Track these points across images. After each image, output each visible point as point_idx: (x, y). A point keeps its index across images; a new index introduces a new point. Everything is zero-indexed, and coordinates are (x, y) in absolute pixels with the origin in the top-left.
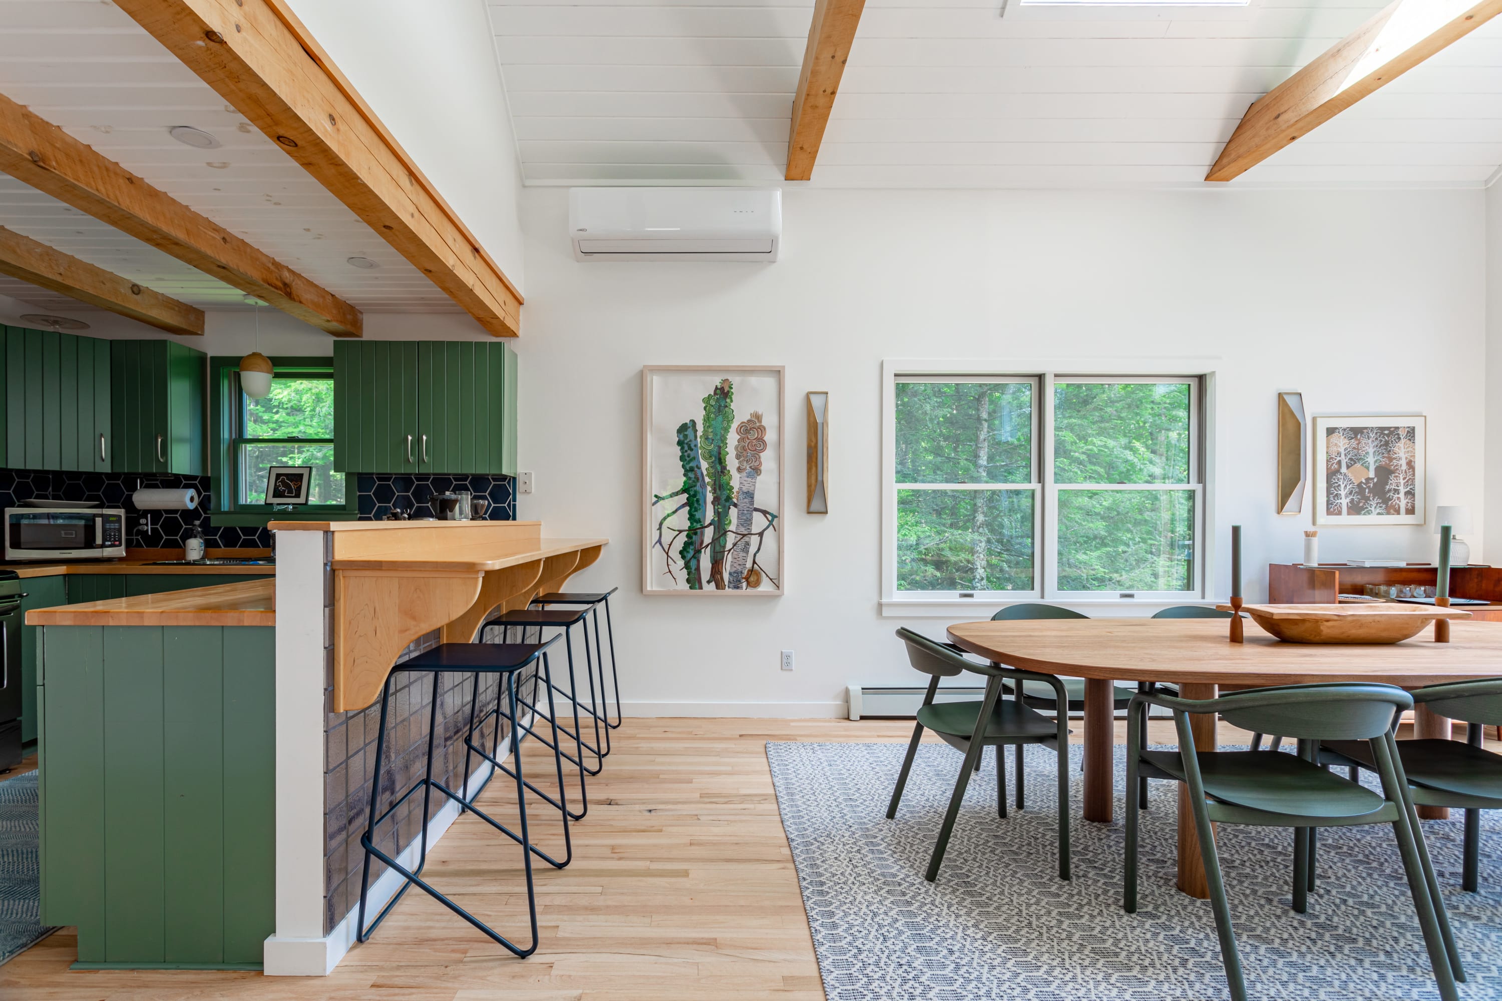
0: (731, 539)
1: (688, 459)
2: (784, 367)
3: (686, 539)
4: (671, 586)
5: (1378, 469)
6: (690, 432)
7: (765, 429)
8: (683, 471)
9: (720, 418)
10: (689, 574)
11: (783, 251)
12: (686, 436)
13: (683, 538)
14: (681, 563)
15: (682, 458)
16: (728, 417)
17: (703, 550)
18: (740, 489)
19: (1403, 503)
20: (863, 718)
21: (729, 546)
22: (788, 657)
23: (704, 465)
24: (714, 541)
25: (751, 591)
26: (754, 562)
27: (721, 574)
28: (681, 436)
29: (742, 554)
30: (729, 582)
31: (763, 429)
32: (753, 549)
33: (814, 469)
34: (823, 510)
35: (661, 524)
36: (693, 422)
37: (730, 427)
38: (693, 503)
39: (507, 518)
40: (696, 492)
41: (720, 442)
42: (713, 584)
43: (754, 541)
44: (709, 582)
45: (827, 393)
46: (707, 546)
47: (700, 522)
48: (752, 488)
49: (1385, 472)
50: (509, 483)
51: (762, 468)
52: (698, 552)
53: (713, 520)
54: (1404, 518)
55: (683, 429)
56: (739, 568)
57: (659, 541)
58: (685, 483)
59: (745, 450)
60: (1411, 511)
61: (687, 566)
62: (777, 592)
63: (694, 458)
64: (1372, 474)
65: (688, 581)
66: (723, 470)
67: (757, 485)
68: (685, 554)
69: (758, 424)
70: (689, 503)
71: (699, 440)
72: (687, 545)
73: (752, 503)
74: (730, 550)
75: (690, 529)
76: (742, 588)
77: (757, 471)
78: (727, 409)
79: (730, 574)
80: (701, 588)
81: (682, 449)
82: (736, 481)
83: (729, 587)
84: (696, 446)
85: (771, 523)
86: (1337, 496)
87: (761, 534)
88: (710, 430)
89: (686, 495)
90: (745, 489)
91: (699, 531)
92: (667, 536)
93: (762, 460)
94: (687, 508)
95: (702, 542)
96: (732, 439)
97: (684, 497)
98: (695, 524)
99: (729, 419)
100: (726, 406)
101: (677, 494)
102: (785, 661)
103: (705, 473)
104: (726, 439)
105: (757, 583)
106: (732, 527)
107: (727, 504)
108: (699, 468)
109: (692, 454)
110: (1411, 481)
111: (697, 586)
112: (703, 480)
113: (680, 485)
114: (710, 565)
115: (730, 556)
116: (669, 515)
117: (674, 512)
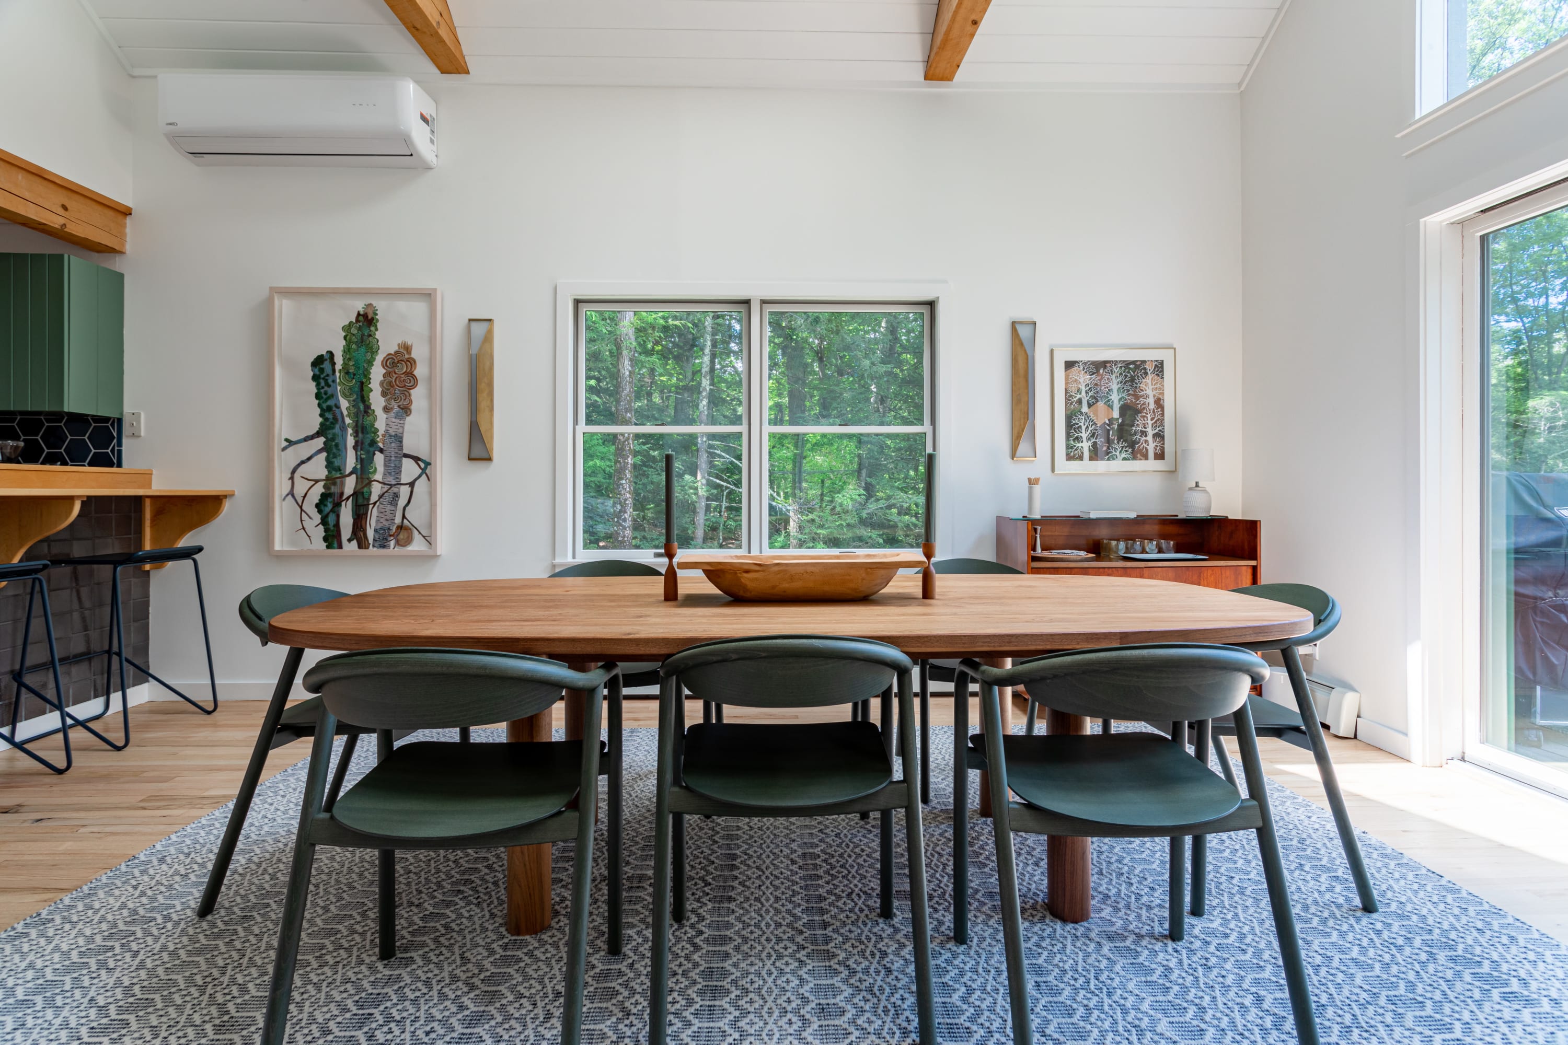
0: (376, 490)
1: (325, 397)
2: (435, 290)
3: (323, 491)
4: (306, 545)
5: (1124, 409)
6: (327, 366)
7: (415, 362)
8: (318, 411)
9: (363, 350)
10: (325, 531)
12: (322, 370)
13: (319, 489)
14: (317, 518)
15: (318, 396)
16: (371, 348)
17: (343, 503)
18: (387, 431)
19: (1151, 447)
21: (374, 498)
23: (344, 404)
24: (357, 492)
25: (400, 550)
26: (404, 517)
27: (365, 531)
28: (317, 370)
29: (389, 508)
30: (374, 540)
31: (412, 362)
32: (402, 502)
34: (488, 456)
35: (293, 472)
36: (331, 354)
37: (374, 359)
38: (332, 450)
39: (110, 464)
40: (334, 435)
41: (362, 377)
42: (355, 543)
43: (404, 491)
44: (350, 540)
45: (490, 321)
46: (348, 498)
47: (340, 470)
48: (400, 431)
49: (1130, 411)
50: (113, 425)
51: (413, 407)
52: (337, 505)
53: (355, 468)
54: (1152, 464)
55: (318, 362)
56: (386, 524)
57: (291, 493)
58: (321, 424)
59: (393, 387)
60: (1160, 456)
61: (324, 522)
62: (432, 552)
63: (332, 396)
64: (1116, 414)
65: (325, 539)
66: (367, 409)
67: (406, 427)
68: (322, 507)
69: (407, 356)
70: (326, 448)
71: (337, 374)
72: (324, 497)
73: (401, 447)
74: (375, 503)
75: (328, 479)
76: (389, 547)
77: (406, 410)
78: (370, 339)
79: (376, 531)
80: (340, 547)
81: (318, 385)
82: (381, 422)
83: (374, 546)
84: (334, 381)
85: (424, 471)
86: (1078, 439)
87: (412, 485)
88: (351, 363)
89: (322, 439)
90: (392, 432)
91: (338, 481)
92: (301, 487)
93: (413, 398)
94: (324, 454)
95: (342, 494)
96: (377, 373)
97: (320, 442)
98: (334, 472)
99: (372, 350)
100: (370, 336)
101: (312, 437)
103: (345, 413)
104: (370, 373)
105: (409, 541)
106: (378, 476)
107: (372, 449)
108: (338, 407)
109: (330, 391)
110: (1159, 422)
111: (336, 545)
112: (343, 421)
113: (316, 428)
114: (351, 521)
115: (375, 509)
116: (303, 462)
117: (309, 459)
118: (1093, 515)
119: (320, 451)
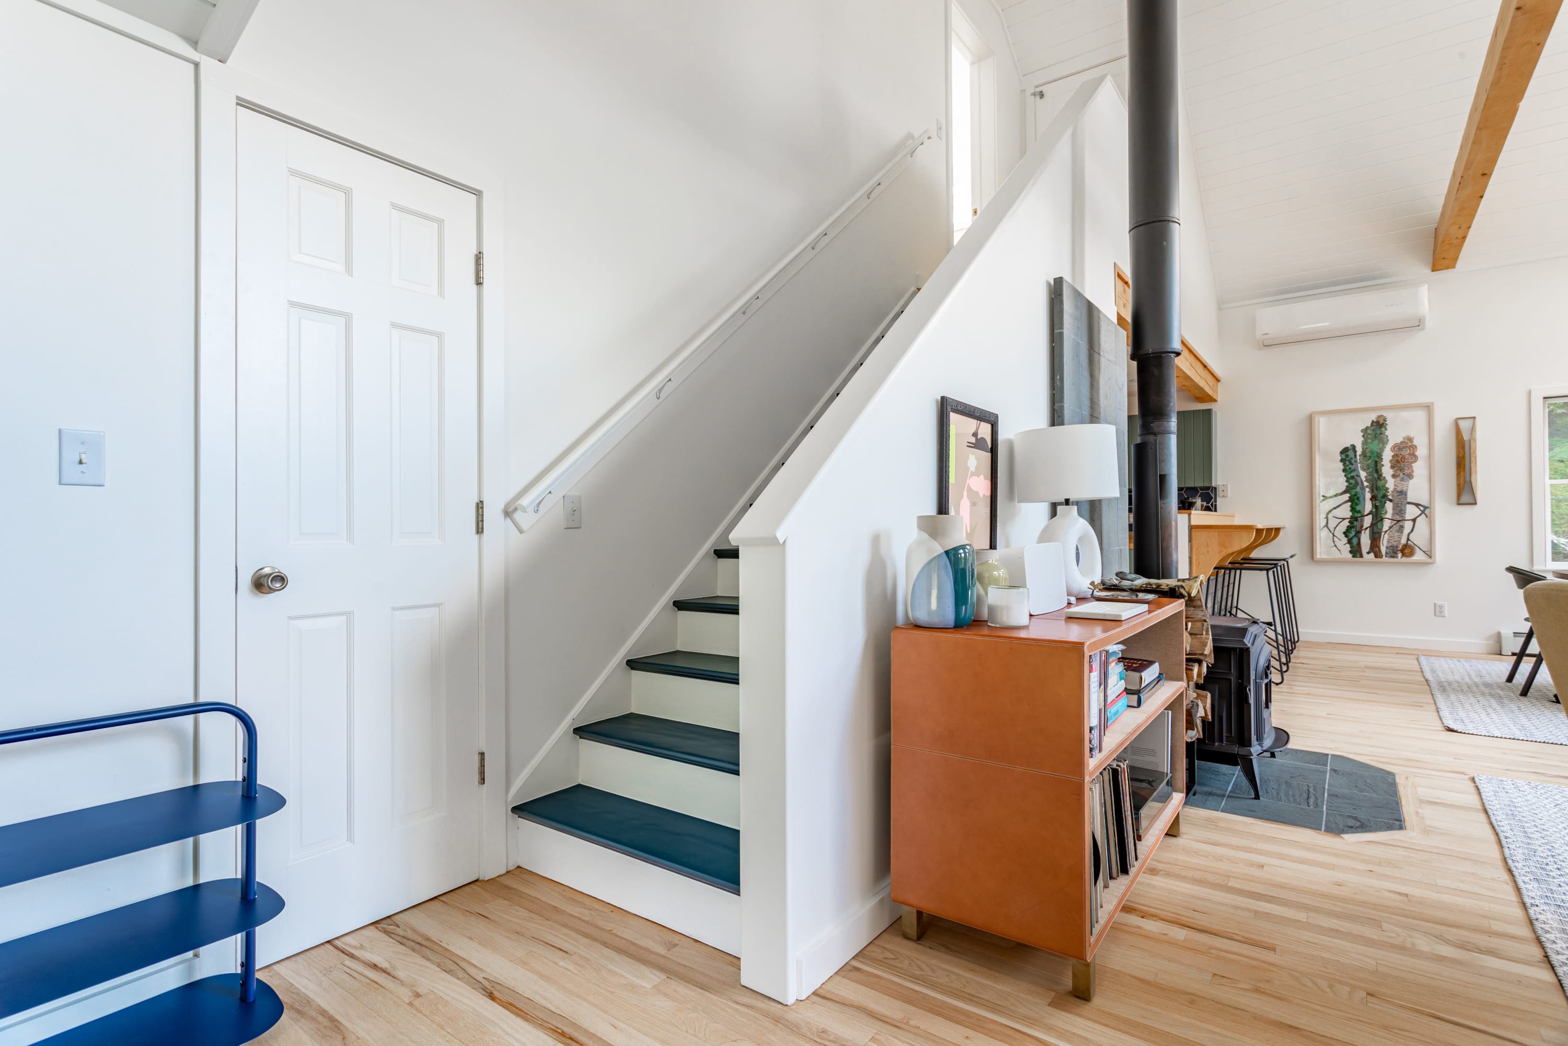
0: (1387, 524)
1: (1349, 471)
2: (1433, 403)
3: (1349, 524)
4: (1337, 555)
6: (1351, 453)
7: (1416, 447)
8: (1345, 479)
9: (1376, 442)
10: (1351, 547)
11: (1429, 324)
12: (1347, 456)
13: (1346, 523)
14: (1345, 540)
15: (1344, 471)
16: (1383, 441)
17: (1363, 532)
18: (1395, 489)
20: (1514, 654)
21: (1385, 528)
22: (1441, 607)
23: (1363, 474)
24: (1373, 525)
25: (1405, 559)
26: (1408, 539)
27: (1379, 548)
28: (1344, 456)
29: (1397, 534)
30: (1386, 553)
31: (1415, 448)
32: (1407, 530)
33: (1462, 473)
34: (1473, 502)
35: (1328, 513)
36: (1354, 447)
37: (1385, 447)
38: (1355, 501)
39: (1211, 509)
40: (1356, 492)
41: (1376, 458)
42: (1372, 555)
43: (1408, 526)
44: (1368, 553)
45: (1474, 418)
46: (1366, 529)
47: (1360, 512)
48: (1406, 488)
50: (1212, 491)
51: (1414, 474)
52: (1358, 533)
53: (1371, 511)
55: (1345, 451)
56: (1395, 544)
57: (1327, 526)
58: (1347, 487)
59: (1399, 462)
61: (1350, 542)
62: (1429, 560)
63: (1355, 470)
65: (1351, 552)
66: (1380, 477)
67: (1409, 486)
68: (1348, 534)
69: (1410, 444)
70: (1351, 500)
71: (1358, 457)
72: (1349, 529)
73: (1405, 498)
74: (1386, 531)
75: (1352, 517)
76: (1397, 557)
77: (1409, 476)
78: (1382, 435)
79: (1387, 547)
80: (1361, 556)
81: (1344, 465)
82: (1391, 484)
83: (1386, 557)
84: (1356, 462)
85: (1423, 512)
87: (1414, 520)
88: (1368, 451)
89: (1348, 495)
90: (1398, 489)
91: (1359, 519)
92: (1333, 523)
93: (1414, 468)
94: (1350, 504)
95: (1362, 526)
96: (1387, 455)
97: (1346, 497)
98: (1356, 514)
99: (1383, 442)
100: (1382, 434)
101: (1340, 494)
102: (1438, 610)
103: (1364, 479)
104: (1382, 456)
105: (1412, 554)
106: (1389, 515)
107: (1384, 500)
108: (1358, 476)
109: (1353, 467)
111: (1358, 556)
112: (1362, 484)
113: (1344, 488)
114: (1370, 542)
115: (1386, 535)
116: (1334, 508)
117: (1339, 506)
119: (1346, 502)
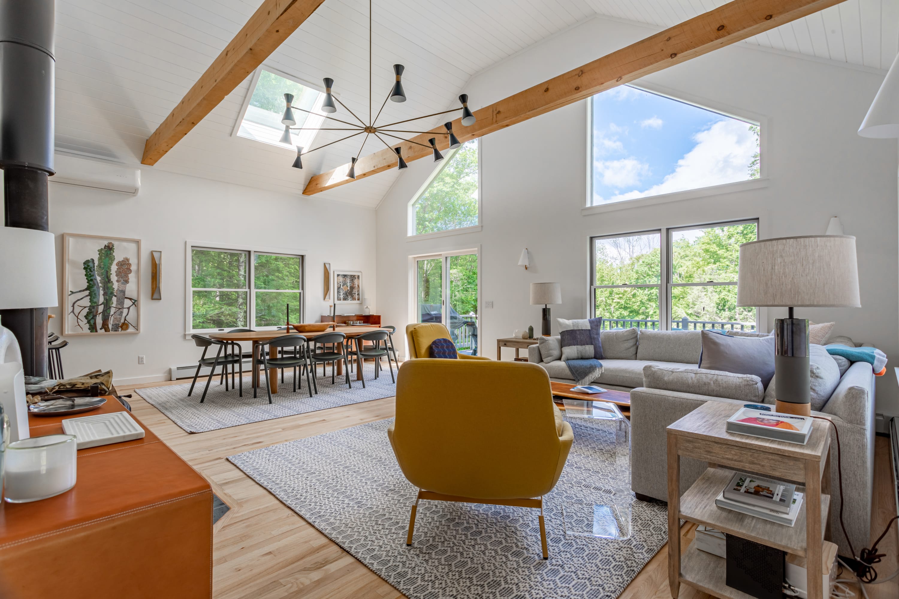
0: (113, 311)
1: (89, 276)
2: (140, 240)
4: (80, 331)
5: (350, 287)
6: (90, 264)
7: (131, 265)
8: (87, 281)
9: (107, 259)
10: (89, 326)
11: (140, 193)
12: (88, 266)
13: (87, 310)
14: (86, 321)
15: (86, 275)
17: (98, 315)
18: (118, 289)
19: (357, 297)
20: (177, 379)
21: (112, 313)
22: (142, 358)
23: (99, 279)
24: (103, 312)
25: (123, 332)
26: (125, 320)
27: (108, 325)
28: (86, 266)
29: (119, 316)
30: (112, 329)
32: (124, 314)
33: (155, 283)
34: (159, 298)
35: (74, 304)
36: (93, 260)
37: (113, 263)
38: (92, 295)
41: (107, 269)
42: (103, 330)
43: (125, 311)
44: (101, 329)
45: (161, 252)
46: (100, 314)
47: (96, 303)
48: (124, 289)
49: (352, 288)
51: (130, 281)
52: (95, 316)
53: (103, 302)
54: (357, 302)
55: (86, 263)
56: (117, 323)
57: (73, 311)
58: (88, 286)
59: (121, 273)
60: (359, 299)
61: (89, 322)
62: (137, 332)
64: (349, 289)
65: (89, 329)
66: (109, 281)
67: (127, 288)
69: (127, 263)
70: (90, 295)
71: (96, 267)
72: (88, 313)
73: (124, 295)
74: (112, 315)
75: (90, 306)
76: (118, 331)
77: (127, 282)
78: (111, 255)
79: (113, 325)
80: (96, 331)
81: (86, 271)
82: (116, 286)
83: (112, 331)
84: (94, 270)
85: (134, 303)
86: (340, 295)
87: (129, 308)
88: (102, 264)
90: (120, 289)
91: (95, 307)
92: (77, 310)
93: (129, 277)
94: (89, 297)
95: (97, 312)
96: (114, 268)
97: (87, 292)
98: (93, 304)
99: (112, 259)
101: (83, 291)
102: (140, 360)
103: (99, 282)
105: (127, 328)
106: (114, 305)
107: (111, 295)
108: (96, 279)
109: (92, 274)
110: (358, 291)
111: (94, 331)
112: (98, 285)
113: (85, 287)
114: (102, 322)
115: (112, 318)
116: (79, 300)
117: (81, 299)
118: (345, 315)
119: (87, 296)
